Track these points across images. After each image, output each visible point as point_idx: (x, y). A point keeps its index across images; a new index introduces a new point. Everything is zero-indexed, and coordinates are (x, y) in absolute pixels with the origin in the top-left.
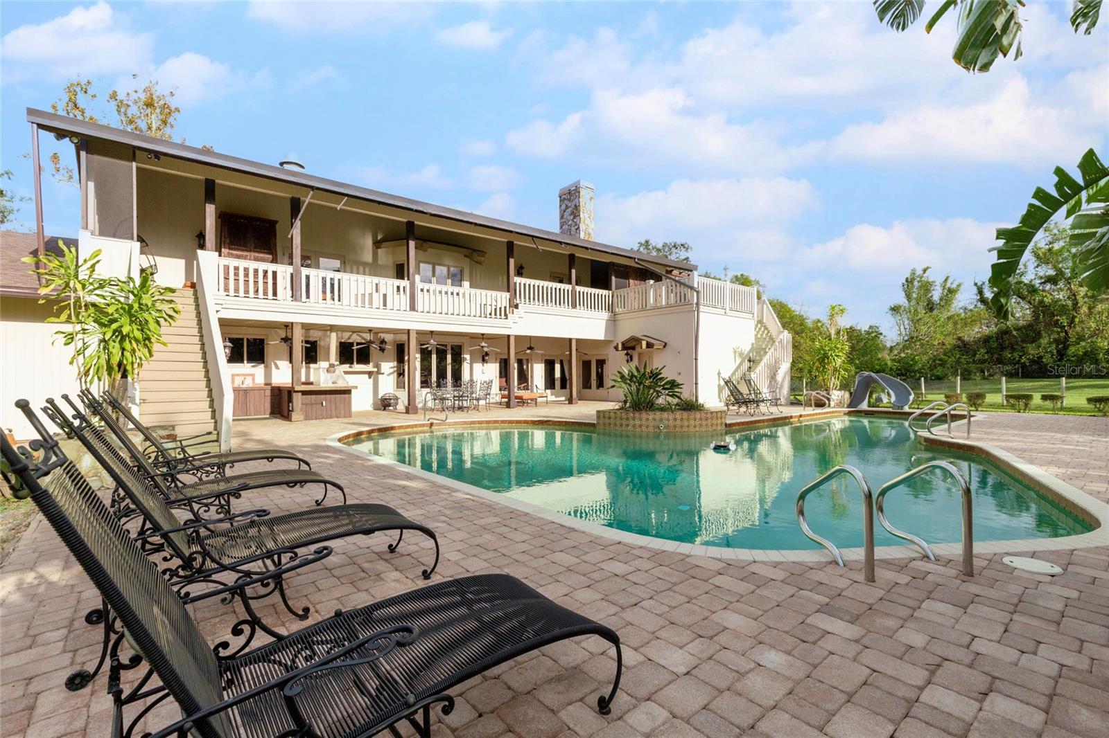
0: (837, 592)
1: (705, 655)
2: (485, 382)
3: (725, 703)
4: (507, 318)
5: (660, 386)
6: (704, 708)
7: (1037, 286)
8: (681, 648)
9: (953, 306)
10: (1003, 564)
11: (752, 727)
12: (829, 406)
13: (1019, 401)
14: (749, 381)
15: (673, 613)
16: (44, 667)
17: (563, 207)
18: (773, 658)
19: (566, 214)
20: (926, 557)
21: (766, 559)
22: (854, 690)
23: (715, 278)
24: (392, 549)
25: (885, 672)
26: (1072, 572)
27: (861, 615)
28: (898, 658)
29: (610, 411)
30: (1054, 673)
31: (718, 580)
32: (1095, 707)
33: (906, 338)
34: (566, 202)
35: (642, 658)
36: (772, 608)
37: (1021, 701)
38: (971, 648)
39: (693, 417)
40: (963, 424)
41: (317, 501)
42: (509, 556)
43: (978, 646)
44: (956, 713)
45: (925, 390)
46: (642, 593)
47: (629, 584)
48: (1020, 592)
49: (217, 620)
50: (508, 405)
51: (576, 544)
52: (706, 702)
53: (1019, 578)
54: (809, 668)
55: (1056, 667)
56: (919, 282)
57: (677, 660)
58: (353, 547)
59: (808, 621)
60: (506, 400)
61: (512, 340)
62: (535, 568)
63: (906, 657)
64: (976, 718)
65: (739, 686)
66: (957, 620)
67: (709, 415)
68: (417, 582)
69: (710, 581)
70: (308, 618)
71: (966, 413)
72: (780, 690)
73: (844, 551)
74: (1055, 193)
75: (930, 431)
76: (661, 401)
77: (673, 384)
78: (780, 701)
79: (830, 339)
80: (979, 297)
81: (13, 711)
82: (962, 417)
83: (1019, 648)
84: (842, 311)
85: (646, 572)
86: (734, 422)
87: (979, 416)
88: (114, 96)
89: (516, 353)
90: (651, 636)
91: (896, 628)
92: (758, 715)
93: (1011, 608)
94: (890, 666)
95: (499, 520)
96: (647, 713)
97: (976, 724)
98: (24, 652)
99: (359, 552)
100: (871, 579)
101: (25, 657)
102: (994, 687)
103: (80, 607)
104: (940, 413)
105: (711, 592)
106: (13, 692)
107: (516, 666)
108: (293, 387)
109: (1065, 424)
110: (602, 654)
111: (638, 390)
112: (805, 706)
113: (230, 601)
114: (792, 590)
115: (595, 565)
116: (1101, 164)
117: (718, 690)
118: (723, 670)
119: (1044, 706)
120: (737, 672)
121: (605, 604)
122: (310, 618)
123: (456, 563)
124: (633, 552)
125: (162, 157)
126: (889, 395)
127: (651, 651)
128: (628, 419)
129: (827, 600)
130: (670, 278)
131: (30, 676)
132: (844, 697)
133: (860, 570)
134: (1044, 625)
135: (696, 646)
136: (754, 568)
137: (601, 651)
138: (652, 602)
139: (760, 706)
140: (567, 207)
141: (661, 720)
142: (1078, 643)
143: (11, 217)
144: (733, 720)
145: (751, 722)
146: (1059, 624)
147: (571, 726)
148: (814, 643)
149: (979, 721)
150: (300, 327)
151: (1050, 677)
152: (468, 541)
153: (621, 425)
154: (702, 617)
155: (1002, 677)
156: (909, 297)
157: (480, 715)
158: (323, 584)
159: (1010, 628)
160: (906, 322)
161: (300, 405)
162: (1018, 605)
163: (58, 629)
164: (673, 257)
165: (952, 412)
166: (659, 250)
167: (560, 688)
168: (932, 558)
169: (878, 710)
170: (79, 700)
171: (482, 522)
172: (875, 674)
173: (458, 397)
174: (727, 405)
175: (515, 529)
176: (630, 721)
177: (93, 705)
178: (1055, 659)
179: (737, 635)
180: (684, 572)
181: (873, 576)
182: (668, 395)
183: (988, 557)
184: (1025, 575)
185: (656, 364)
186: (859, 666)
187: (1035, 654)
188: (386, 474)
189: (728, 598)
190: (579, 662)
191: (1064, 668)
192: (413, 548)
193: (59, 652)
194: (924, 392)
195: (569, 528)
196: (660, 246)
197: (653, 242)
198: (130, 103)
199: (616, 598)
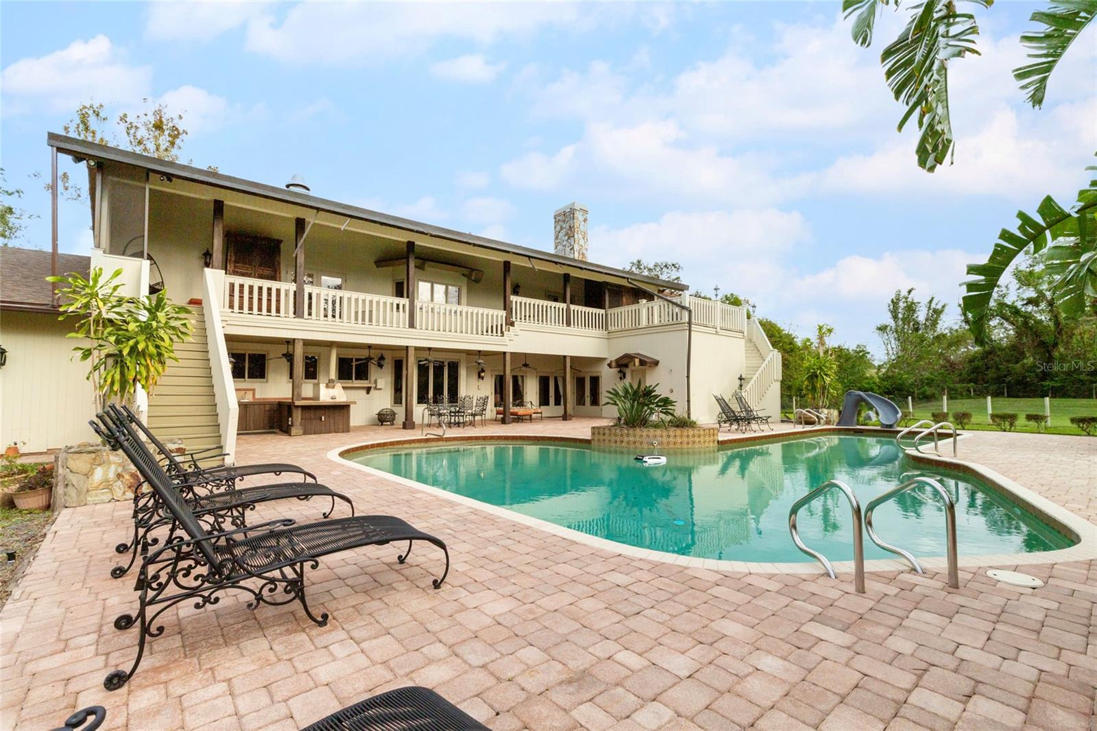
0: (830, 602)
1: (706, 661)
2: (481, 398)
3: (725, 703)
4: (503, 336)
5: (653, 403)
6: (707, 708)
7: (1019, 307)
8: (683, 653)
9: (938, 326)
10: (987, 577)
11: (752, 726)
12: (819, 423)
13: (1004, 421)
14: (740, 398)
15: (674, 621)
16: (80, 668)
17: (558, 228)
18: (770, 663)
19: (561, 235)
20: (914, 570)
21: (760, 571)
22: (847, 693)
23: (704, 298)
24: (401, 560)
25: (874, 675)
26: (1052, 585)
27: (852, 624)
28: (887, 663)
29: (604, 428)
30: (1034, 678)
31: (716, 591)
32: (1071, 708)
33: (893, 357)
34: (561, 223)
35: (646, 663)
36: (768, 617)
37: (1003, 703)
38: (956, 654)
39: (686, 434)
40: (949, 443)
41: (324, 514)
42: (514, 568)
43: (961, 653)
44: (941, 713)
45: (913, 408)
46: (644, 602)
47: (631, 594)
48: (1003, 604)
49: (240, 626)
50: (503, 421)
51: (578, 556)
52: (708, 702)
53: (1001, 590)
54: (804, 673)
55: (1036, 672)
56: (904, 302)
57: (680, 664)
58: (364, 558)
59: (802, 629)
60: (502, 416)
61: (508, 357)
62: (540, 579)
63: (895, 663)
64: (960, 718)
65: (738, 688)
66: (943, 629)
67: (702, 432)
68: (429, 591)
69: (709, 591)
70: (326, 624)
71: (951, 432)
72: (776, 692)
73: (836, 563)
74: (1018, 234)
75: (917, 450)
76: (654, 417)
77: (666, 402)
78: (778, 701)
79: (818, 358)
80: (963, 318)
81: (56, 708)
82: (948, 436)
83: (1000, 654)
84: (830, 331)
85: (647, 583)
86: (726, 439)
87: (966, 435)
88: (123, 118)
89: (511, 370)
90: (655, 643)
91: (885, 636)
92: (757, 714)
93: (994, 618)
94: (880, 671)
95: (503, 533)
96: (654, 712)
97: (960, 723)
98: (58, 655)
99: (368, 562)
100: (861, 590)
101: (58, 660)
102: (977, 690)
103: (106, 613)
104: (926, 431)
105: (710, 602)
106: (53, 692)
107: (528, 669)
108: (293, 403)
109: (1049, 444)
110: (609, 659)
111: (632, 406)
112: (801, 706)
113: (256, 607)
114: (787, 600)
115: (597, 576)
116: (1059, 208)
117: (719, 692)
118: (723, 673)
119: (1024, 707)
120: (737, 675)
121: (610, 613)
122: (329, 625)
123: (464, 573)
124: (634, 564)
125: (174, 179)
126: (877, 414)
127: (655, 656)
128: (622, 435)
129: (820, 610)
130: (662, 298)
131: (67, 677)
132: (838, 699)
133: (851, 582)
134: (1026, 634)
135: (697, 651)
136: (749, 580)
137: (608, 656)
138: (654, 611)
139: (759, 706)
140: (562, 228)
141: (666, 719)
142: (1057, 650)
143: (18, 233)
144: (734, 719)
145: (751, 720)
146: (1039, 633)
147: (583, 723)
148: (808, 649)
149: (963, 721)
150: (301, 343)
151: (1029, 681)
152: (473, 553)
153: (616, 442)
154: (702, 625)
155: (984, 681)
156: (895, 317)
157: (498, 714)
158: (338, 593)
159: (992, 636)
160: (893, 341)
161: (299, 420)
162: (1000, 616)
163: (88, 634)
164: (664, 277)
165: (939, 431)
166: (650, 270)
167: (571, 689)
168: (920, 571)
169: (869, 710)
170: (118, 699)
171: (486, 535)
172: (866, 678)
173: (455, 412)
174: (719, 422)
175: (519, 542)
176: (638, 720)
177: (131, 703)
178: (1034, 665)
179: (735, 641)
180: (683, 583)
181: (863, 588)
182: (661, 412)
183: (974, 571)
184: (1008, 587)
185: (649, 382)
186: (851, 671)
187: (1016, 660)
188: (389, 488)
189: (726, 608)
190: (587, 666)
191: (1043, 673)
192: (421, 560)
193: (91, 655)
194: (911, 410)
195: (571, 541)
196: (651, 266)
197: (644, 263)
198: (139, 125)
199: (619, 607)
